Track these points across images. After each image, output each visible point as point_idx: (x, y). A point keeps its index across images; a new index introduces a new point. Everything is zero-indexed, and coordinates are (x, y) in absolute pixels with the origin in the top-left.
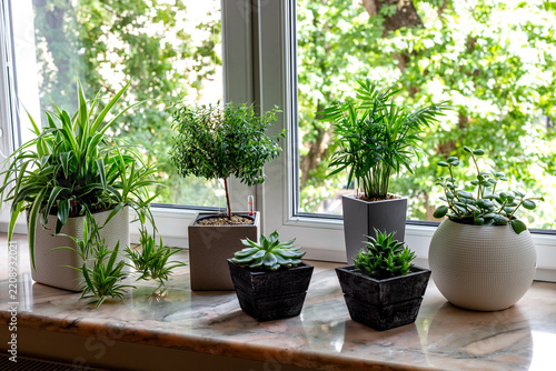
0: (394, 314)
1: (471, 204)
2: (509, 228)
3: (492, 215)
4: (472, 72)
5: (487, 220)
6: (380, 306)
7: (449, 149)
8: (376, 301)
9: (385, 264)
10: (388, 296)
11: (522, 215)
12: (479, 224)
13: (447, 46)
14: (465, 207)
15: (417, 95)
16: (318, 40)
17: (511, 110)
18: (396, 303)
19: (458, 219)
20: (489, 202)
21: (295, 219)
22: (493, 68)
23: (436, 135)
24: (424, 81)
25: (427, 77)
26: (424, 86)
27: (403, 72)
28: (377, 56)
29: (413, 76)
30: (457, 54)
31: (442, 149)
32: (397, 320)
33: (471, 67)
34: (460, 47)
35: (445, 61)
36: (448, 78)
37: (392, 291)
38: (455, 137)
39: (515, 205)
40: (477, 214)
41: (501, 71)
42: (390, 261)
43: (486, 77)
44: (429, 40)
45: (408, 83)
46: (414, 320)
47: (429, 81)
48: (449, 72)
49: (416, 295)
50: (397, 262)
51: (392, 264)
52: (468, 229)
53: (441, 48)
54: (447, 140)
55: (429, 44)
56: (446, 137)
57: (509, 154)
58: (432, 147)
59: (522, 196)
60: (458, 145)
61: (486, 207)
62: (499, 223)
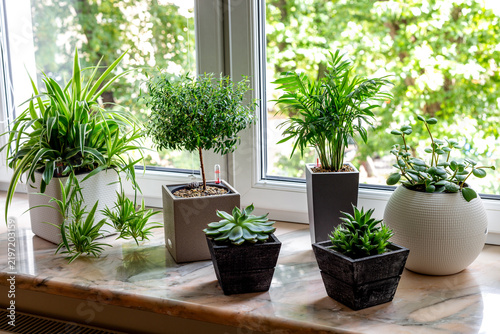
0: (370, 292)
1: (425, 171)
2: (459, 195)
3: (444, 182)
4: (456, 38)
5: (438, 187)
6: (355, 285)
7: (434, 110)
8: (350, 280)
9: (360, 242)
10: (363, 276)
11: (473, 182)
12: (430, 191)
13: (433, 15)
14: (418, 175)
15: (406, 59)
16: (321, 9)
17: (492, 74)
18: (373, 282)
19: (410, 187)
20: (442, 169)
21: (263, 181)
22: (476, 35)
23: (422, 97)
24: (413, 47)
25: (415, 44)
26: (412, 52)
27: (393, 39)
28: (370, 24)
29: (403, 42)
30: (442, 22)
31: (428, 109)
32: (373, 299)
33: (455, 33)
34: (445, 16)
35: (430, 29)
36: (434, 45)
37: (367, 270)
38: (440, 99)
39: (466, 173)
40: (429, 182)
41: (483, 39)
42: (366, 239)
43: (469, 44)
44: (417, 8)
45: (398, 49)
46: (391, 299)
47: (417, 47)
48: (434, 39)
49: (393, 274)
50: (373, 240)
51: (368, 243)
52: (419, 195)
53: (428, 17)
54: (433, 102)
55: (417, 12)
56: (431, 99)
57: (489, 115)
58: (419, 107)
59: (474, 164)
60: (442, 106)
61: (439, 175)
62: (450, 191)
